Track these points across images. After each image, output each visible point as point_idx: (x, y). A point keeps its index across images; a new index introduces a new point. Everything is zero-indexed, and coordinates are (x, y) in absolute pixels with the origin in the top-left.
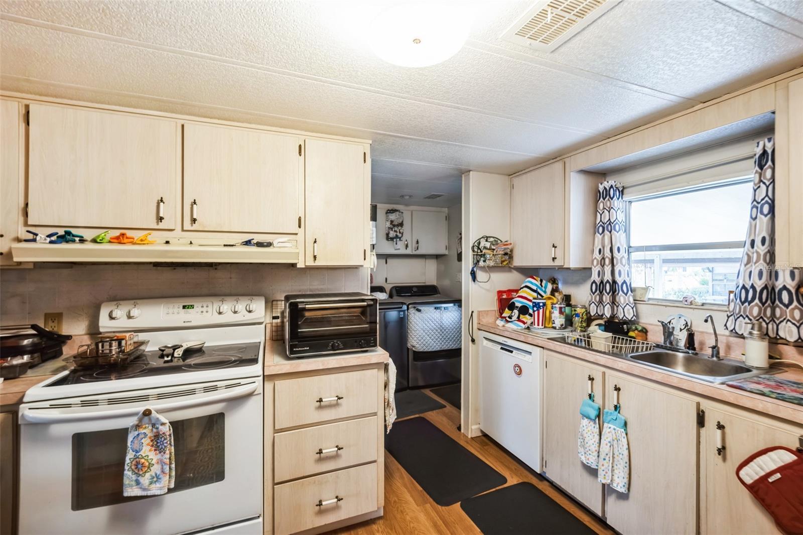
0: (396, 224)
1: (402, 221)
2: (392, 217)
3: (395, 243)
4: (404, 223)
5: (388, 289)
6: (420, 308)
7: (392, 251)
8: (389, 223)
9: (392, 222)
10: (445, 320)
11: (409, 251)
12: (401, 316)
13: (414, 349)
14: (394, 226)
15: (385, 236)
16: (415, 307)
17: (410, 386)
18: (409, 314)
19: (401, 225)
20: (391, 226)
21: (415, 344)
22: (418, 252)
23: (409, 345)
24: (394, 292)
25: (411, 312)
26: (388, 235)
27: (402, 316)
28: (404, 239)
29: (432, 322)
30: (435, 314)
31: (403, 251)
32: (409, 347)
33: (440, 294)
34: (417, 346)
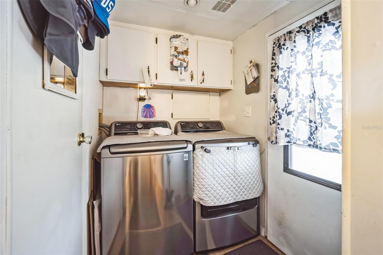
0: (181, 51)
1: (188, 49)
2: (176, 42)
3: (179, 72)
4: (189, 50)
5: (173, 124)
6: (209, 148)
7: (176, 83)
8: (173, 49)
9: (176, 48)
10: (239, 163)
11: (195, 84)
12: (185, 160)
13: (201, 202)
14: (179, 53)
15: (169, 65)
16: (202, 147)
17: (197, 250)
18: (195, 156)
19: (186, 52)
20: (176, 54)
21: (203, 196)
22: (204, 86)
23: (196, 198)
24: (179, 128)
25: (198, 154)
26: (172, 63)
27: (187, 159)
28: (189, 69)
29: (224, 166)
30: (228, 156)
31: (188, 83)
32: (195, 200)
33: (225, 130)
34: (205, 199)
